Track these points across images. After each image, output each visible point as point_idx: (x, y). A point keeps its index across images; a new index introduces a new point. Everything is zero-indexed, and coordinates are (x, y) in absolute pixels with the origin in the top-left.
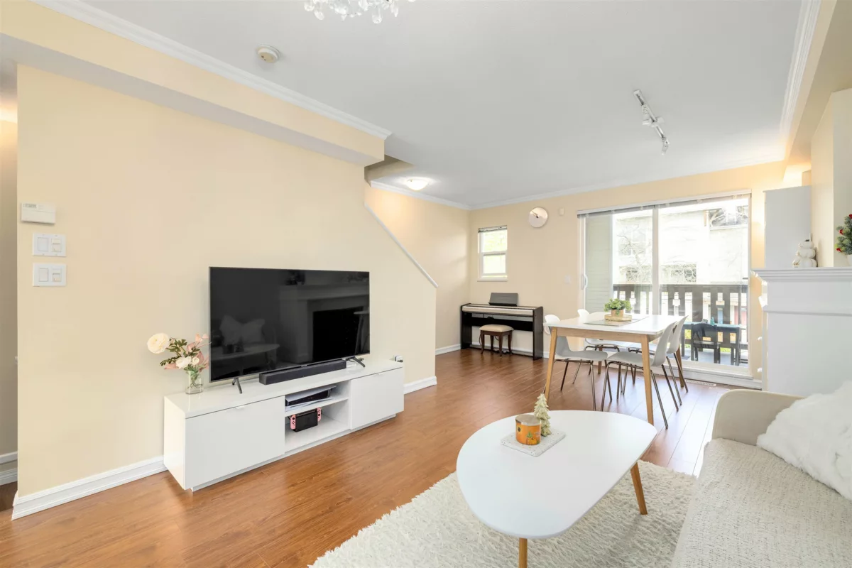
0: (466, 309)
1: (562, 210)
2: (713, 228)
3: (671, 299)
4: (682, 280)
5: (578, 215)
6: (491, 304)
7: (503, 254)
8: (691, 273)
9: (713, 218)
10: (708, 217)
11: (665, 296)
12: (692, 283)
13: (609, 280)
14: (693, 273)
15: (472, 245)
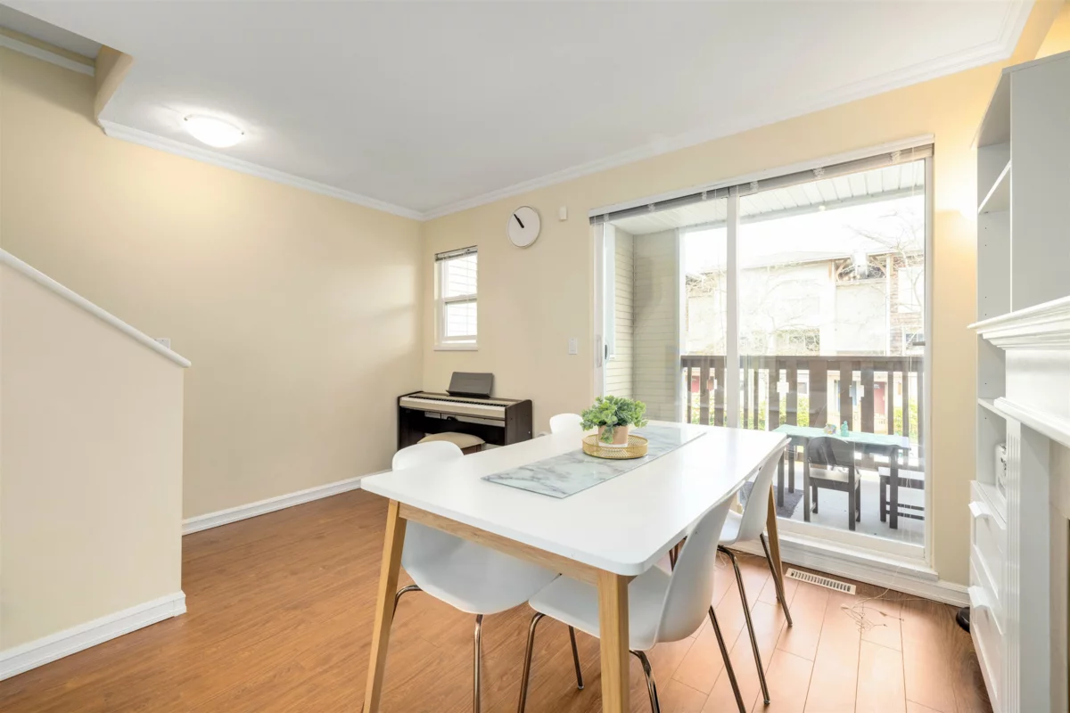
0: (409, 403)
1: (563, 210)
2: (840, 282)
3: (774, 379)
4: (801, 350)
5: (592, 218)
6: (452, 394)
7: (472, 300)
8: (813, 340)
9: (840, 270)
10: (833, 268)
11: (764, 374)
12: (813, 354)
13: (673, 347)
14: (815, 340)
15: (424, 283)
